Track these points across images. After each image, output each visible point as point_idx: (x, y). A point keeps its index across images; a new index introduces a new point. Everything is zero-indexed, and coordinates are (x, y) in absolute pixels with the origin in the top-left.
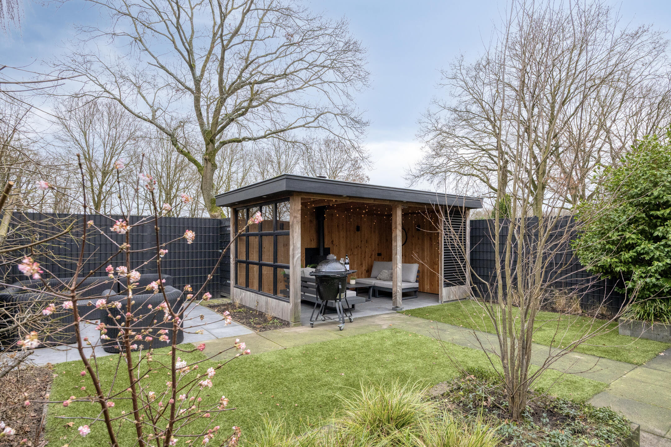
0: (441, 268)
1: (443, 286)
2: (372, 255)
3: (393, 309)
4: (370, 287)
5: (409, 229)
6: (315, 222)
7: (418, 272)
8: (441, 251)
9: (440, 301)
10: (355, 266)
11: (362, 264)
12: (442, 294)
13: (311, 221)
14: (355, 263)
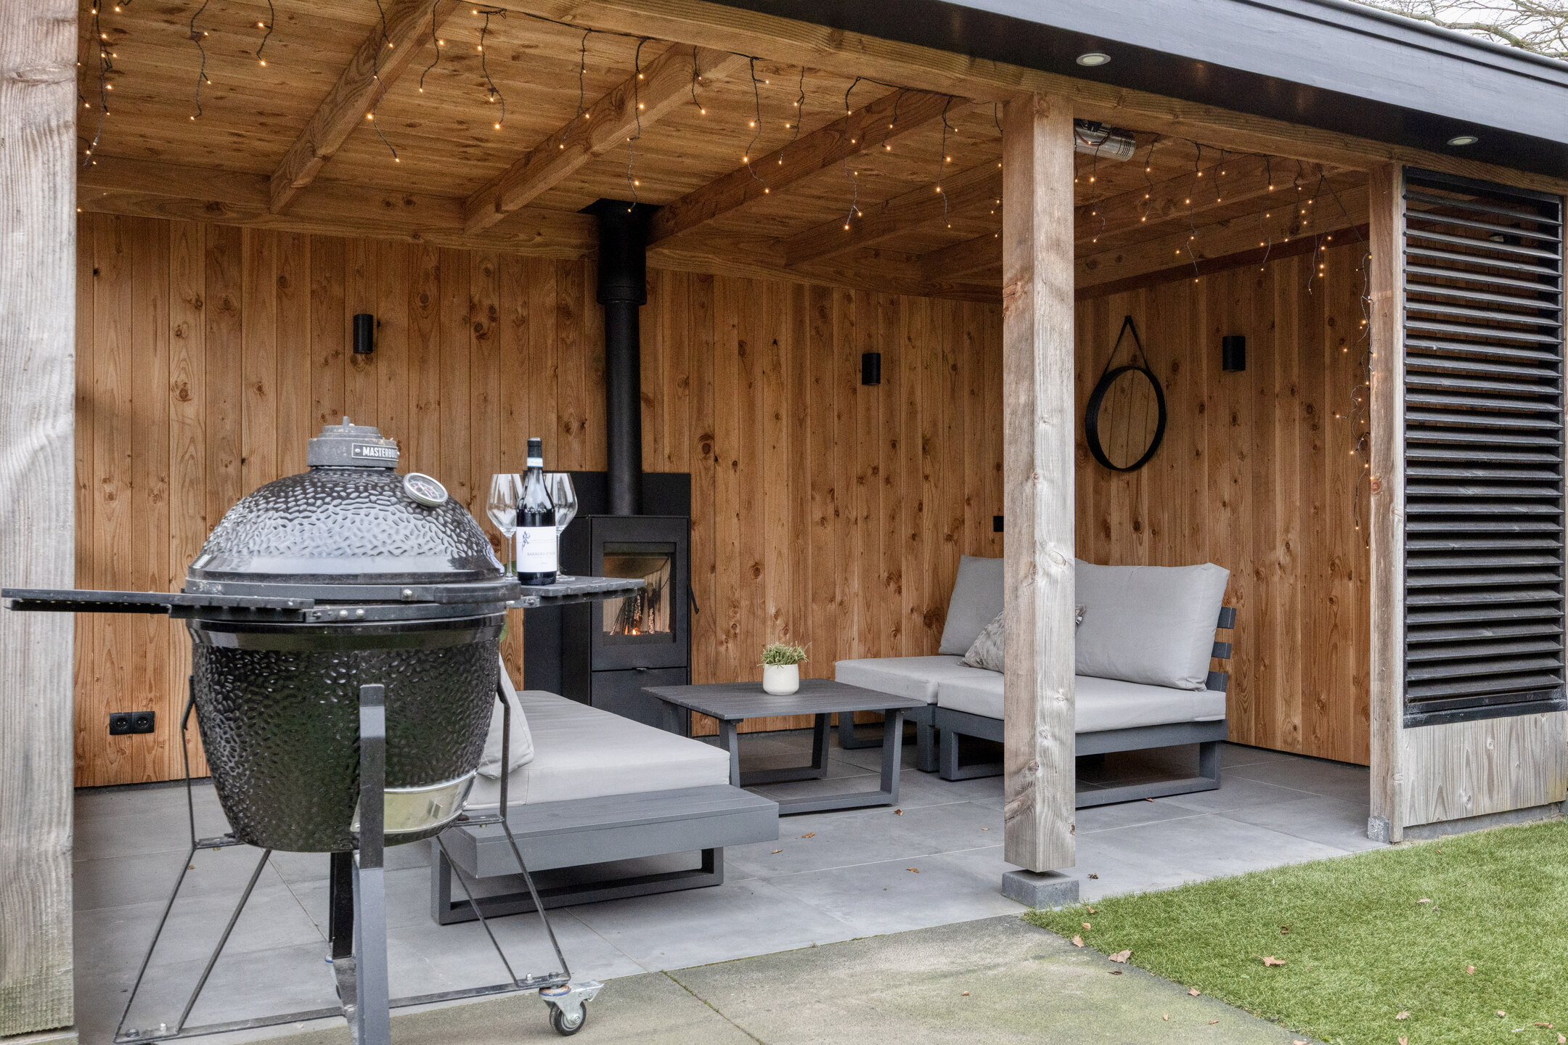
0: (1386, 589)
1: (1399, 716)
2: (959, 523)
3: (1008, 889)
4: (891, 714)
5: (1175, 367)
6: (590, 318)
7: (1226, 618)
8: (1388, 468)
9: (1376, 826)
10: (856, 584)
11: (895, 576)
12: (1389, 772)
13: (563, 312)
14: (856, 568)
